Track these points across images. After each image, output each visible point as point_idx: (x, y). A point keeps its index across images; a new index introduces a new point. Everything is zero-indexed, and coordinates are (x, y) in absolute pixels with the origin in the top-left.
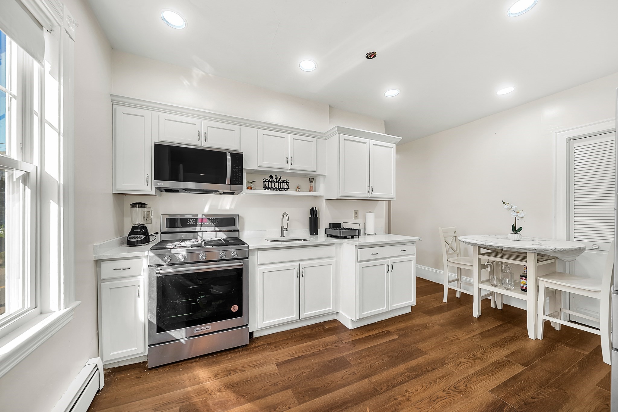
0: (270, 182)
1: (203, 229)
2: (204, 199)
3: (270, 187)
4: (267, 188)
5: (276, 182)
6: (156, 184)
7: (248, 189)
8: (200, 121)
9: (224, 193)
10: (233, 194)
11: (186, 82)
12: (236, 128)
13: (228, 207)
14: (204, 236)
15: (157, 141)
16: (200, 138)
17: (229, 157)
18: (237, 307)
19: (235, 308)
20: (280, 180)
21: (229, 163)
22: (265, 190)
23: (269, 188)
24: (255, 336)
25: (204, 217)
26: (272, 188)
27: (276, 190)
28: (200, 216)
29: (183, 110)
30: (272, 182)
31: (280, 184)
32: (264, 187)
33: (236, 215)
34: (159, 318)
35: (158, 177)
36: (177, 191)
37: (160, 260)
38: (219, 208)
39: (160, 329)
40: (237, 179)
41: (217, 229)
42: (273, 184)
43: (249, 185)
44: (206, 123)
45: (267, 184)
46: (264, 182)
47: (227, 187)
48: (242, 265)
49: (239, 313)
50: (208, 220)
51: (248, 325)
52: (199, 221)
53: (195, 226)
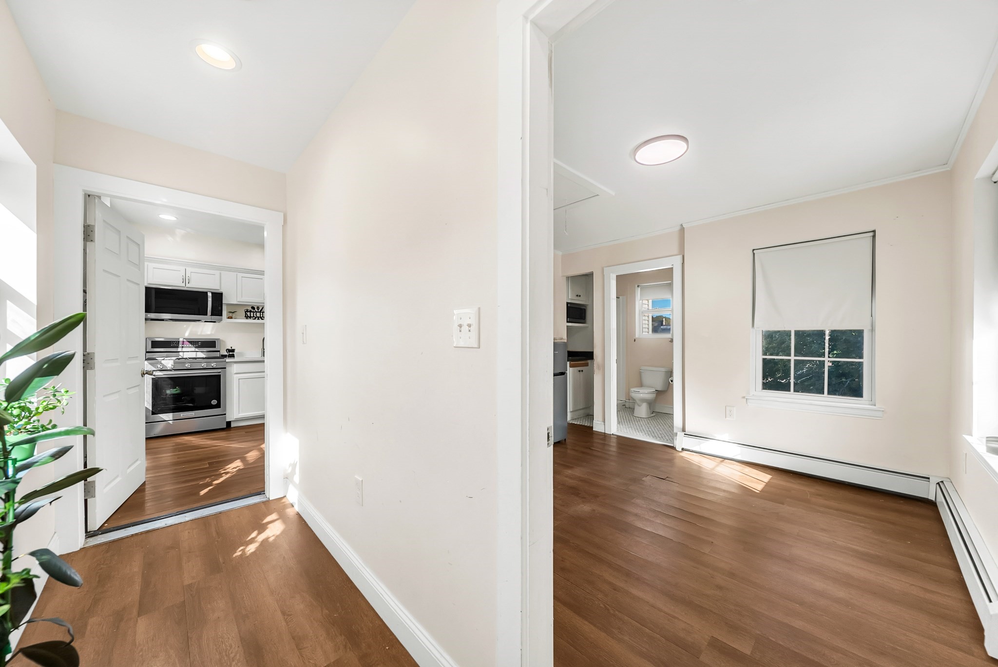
0: (252, 312)
1: (184, 349)
2: (185, 326)
3: (252, 316)
4: (248, 317)
5: (258, 312)
6: (146, 315)
7: (228, 318)
8: (184, 268)
9: (205, 322)
10: (215, 322)
11: (170, 239)
12: (217, 272)
13: (209, 333)
14: (185, 355)
15: (146, 284)
16: (184, 281)
17: (210, 295)
18: (216, 402)
19: (214, 402)
20: (262, 310)
21: (210, 299)
22: (247, 319)
23: (250, 317)
24: (233, 425)
25: (185, 340)
26: (254, 317)
27: (258, 319)
28: (181, 340)
29: (168, 261)
30: (254, 312)
31: (261, 313)
32: (246, 316)
33: (218, 339)
34: (153, 406)
35: (148, 310)
36: (163, 320)
37: (152, 367)
38: (199, 333)
39: (153, 413)
40: (217, 311)
41: (197, 350)
42: (255, 313)
43: (231, 315)
44: (189, 270)
45: (249, 314)
46: (246, 312)
47: (209, 317)
48: (220, 372)
49: (218, 406)
50: (188, 343)
51: (225, 414)
52: (180, 343)
53: (177, 347)
